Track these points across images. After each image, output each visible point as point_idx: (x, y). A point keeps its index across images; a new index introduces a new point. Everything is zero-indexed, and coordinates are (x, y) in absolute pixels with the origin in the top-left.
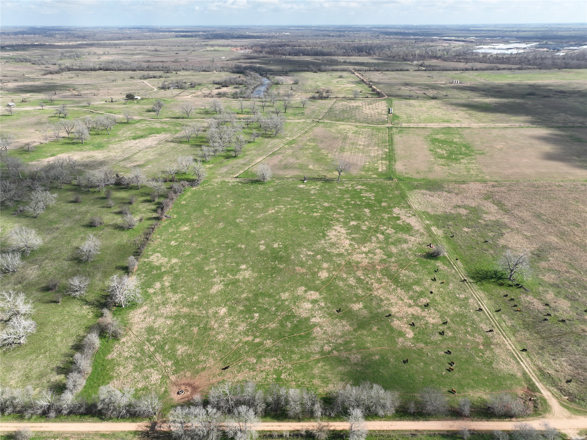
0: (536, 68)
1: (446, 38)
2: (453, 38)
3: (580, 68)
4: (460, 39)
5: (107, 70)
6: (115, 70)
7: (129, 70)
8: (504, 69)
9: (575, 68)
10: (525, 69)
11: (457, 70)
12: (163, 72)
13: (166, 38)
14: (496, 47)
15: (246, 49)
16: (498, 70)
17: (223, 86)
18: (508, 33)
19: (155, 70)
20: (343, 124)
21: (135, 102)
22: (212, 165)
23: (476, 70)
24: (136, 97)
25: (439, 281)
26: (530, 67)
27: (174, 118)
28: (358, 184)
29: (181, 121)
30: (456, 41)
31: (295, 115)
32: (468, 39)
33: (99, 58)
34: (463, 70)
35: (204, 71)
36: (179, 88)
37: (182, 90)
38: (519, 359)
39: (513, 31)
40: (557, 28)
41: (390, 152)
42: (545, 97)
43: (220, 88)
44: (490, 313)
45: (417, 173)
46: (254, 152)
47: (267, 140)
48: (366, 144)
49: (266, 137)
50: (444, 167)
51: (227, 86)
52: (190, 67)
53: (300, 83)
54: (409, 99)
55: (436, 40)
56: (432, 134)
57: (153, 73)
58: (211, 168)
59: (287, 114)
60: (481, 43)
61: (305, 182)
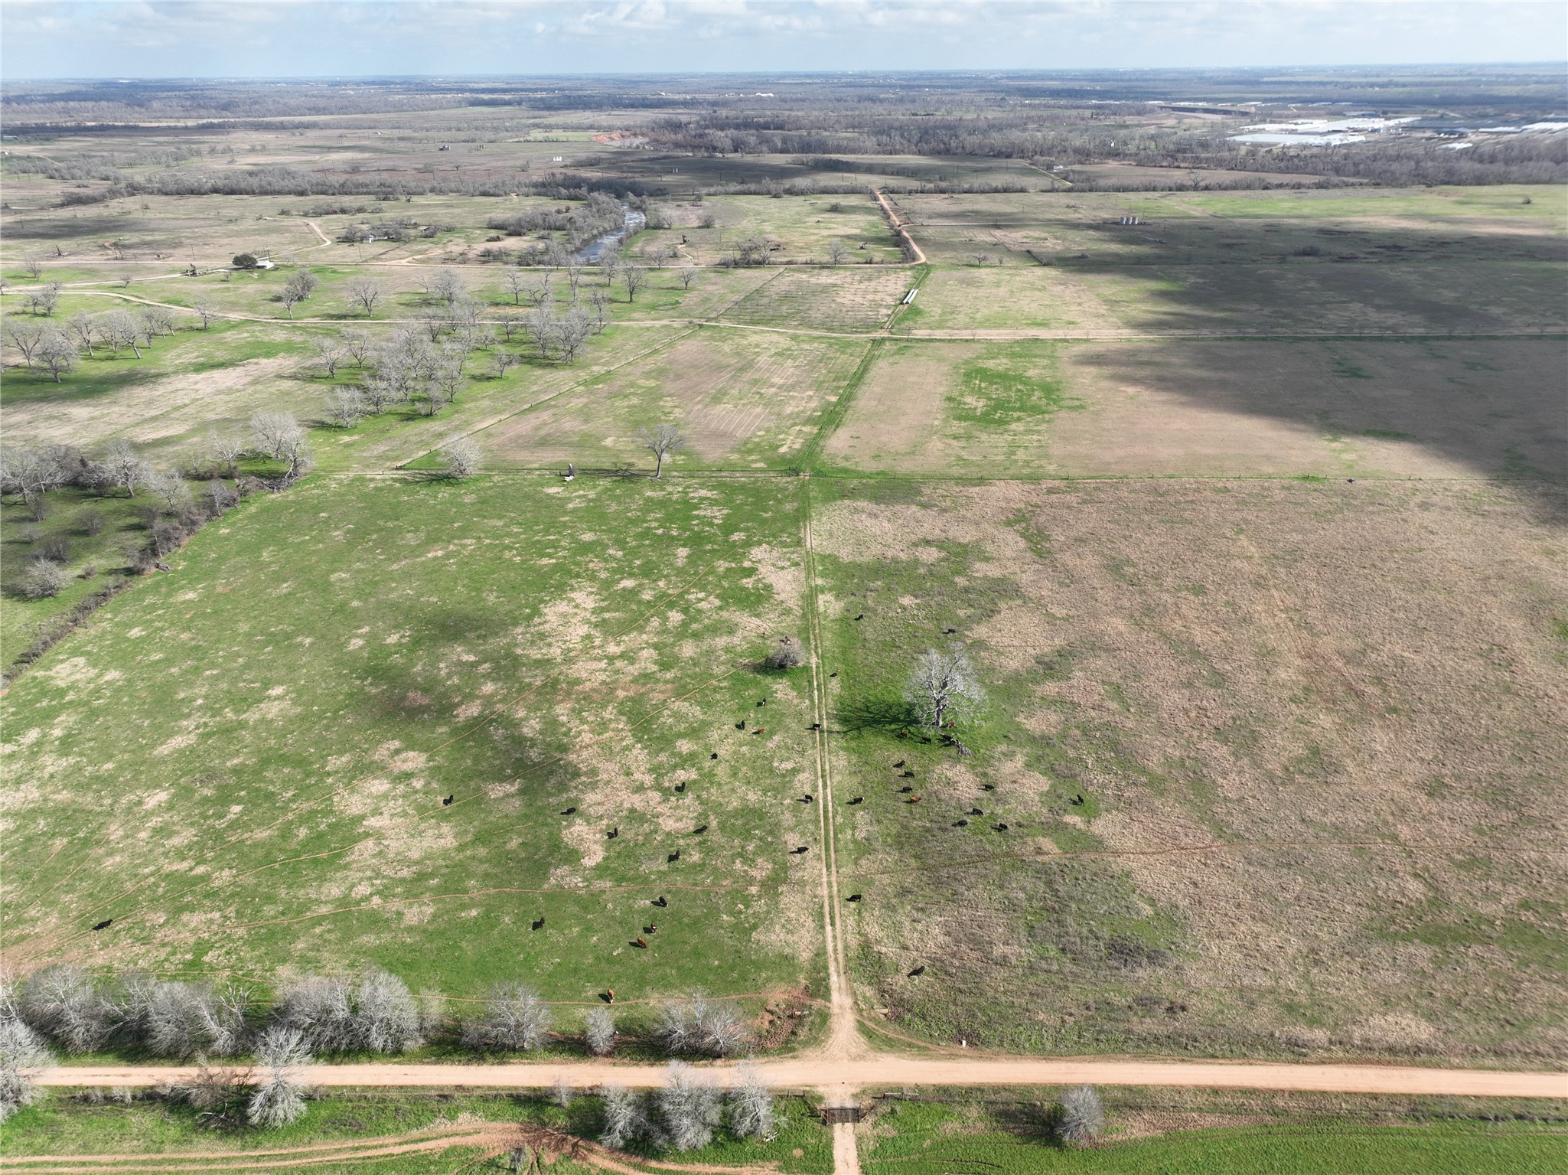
0: (1367, 184)
1: (1182, 104)
2: (1201, 104)
3: (1502, 183)
4: (1220, 106)
5: (232, 192)
6: (253, 193)
7: (289, 193)
8: (1280, 186)
9: (1471, 184)
10: (1336, 186)
11: (1154, 189)
12: (373, 197)
13: (441, 108)
14: (1300, 128)
15: (635, 135)
16: (1266, 188)
17: (510, 235)
18: (1359, 89)
19: (358, 194)
20: (763, 332)
21: (255, 275)
22: (355, 437)
23: (1207, 188)
24: (260, 264)
25: (751, 728)
26: (1351, 180)
27: (332, 317)
28: (702, 486)
29: (347, 326)
30: (1207, 111)
31: (654, 307)
32: (1241, 107)
33: (230, 163)
34: (1170, 189)
35: (485, 194)
36: (389, 239)
37: (395, 245)
38: (827, 920)
39: (1372, 85)
40: (1498, 76)
41: (839, 403)
42: (1343, 259)
43: (497, 239)
44: (830, 808)
45: (874, 458)
46: (486, 403)
47: (538, 372)
48: (790, 382)
49: (541, 366)
50: (955, 443)
51: (519, 234)
52: (453, 185)
53: (717, 225)
54: (979, 266)
55: (1152, 111)
56: (978, 358)
57: (347, 201)
58: (348, 445)
59: (633, 305)
60: (1266, 117)
61: (568, 479)
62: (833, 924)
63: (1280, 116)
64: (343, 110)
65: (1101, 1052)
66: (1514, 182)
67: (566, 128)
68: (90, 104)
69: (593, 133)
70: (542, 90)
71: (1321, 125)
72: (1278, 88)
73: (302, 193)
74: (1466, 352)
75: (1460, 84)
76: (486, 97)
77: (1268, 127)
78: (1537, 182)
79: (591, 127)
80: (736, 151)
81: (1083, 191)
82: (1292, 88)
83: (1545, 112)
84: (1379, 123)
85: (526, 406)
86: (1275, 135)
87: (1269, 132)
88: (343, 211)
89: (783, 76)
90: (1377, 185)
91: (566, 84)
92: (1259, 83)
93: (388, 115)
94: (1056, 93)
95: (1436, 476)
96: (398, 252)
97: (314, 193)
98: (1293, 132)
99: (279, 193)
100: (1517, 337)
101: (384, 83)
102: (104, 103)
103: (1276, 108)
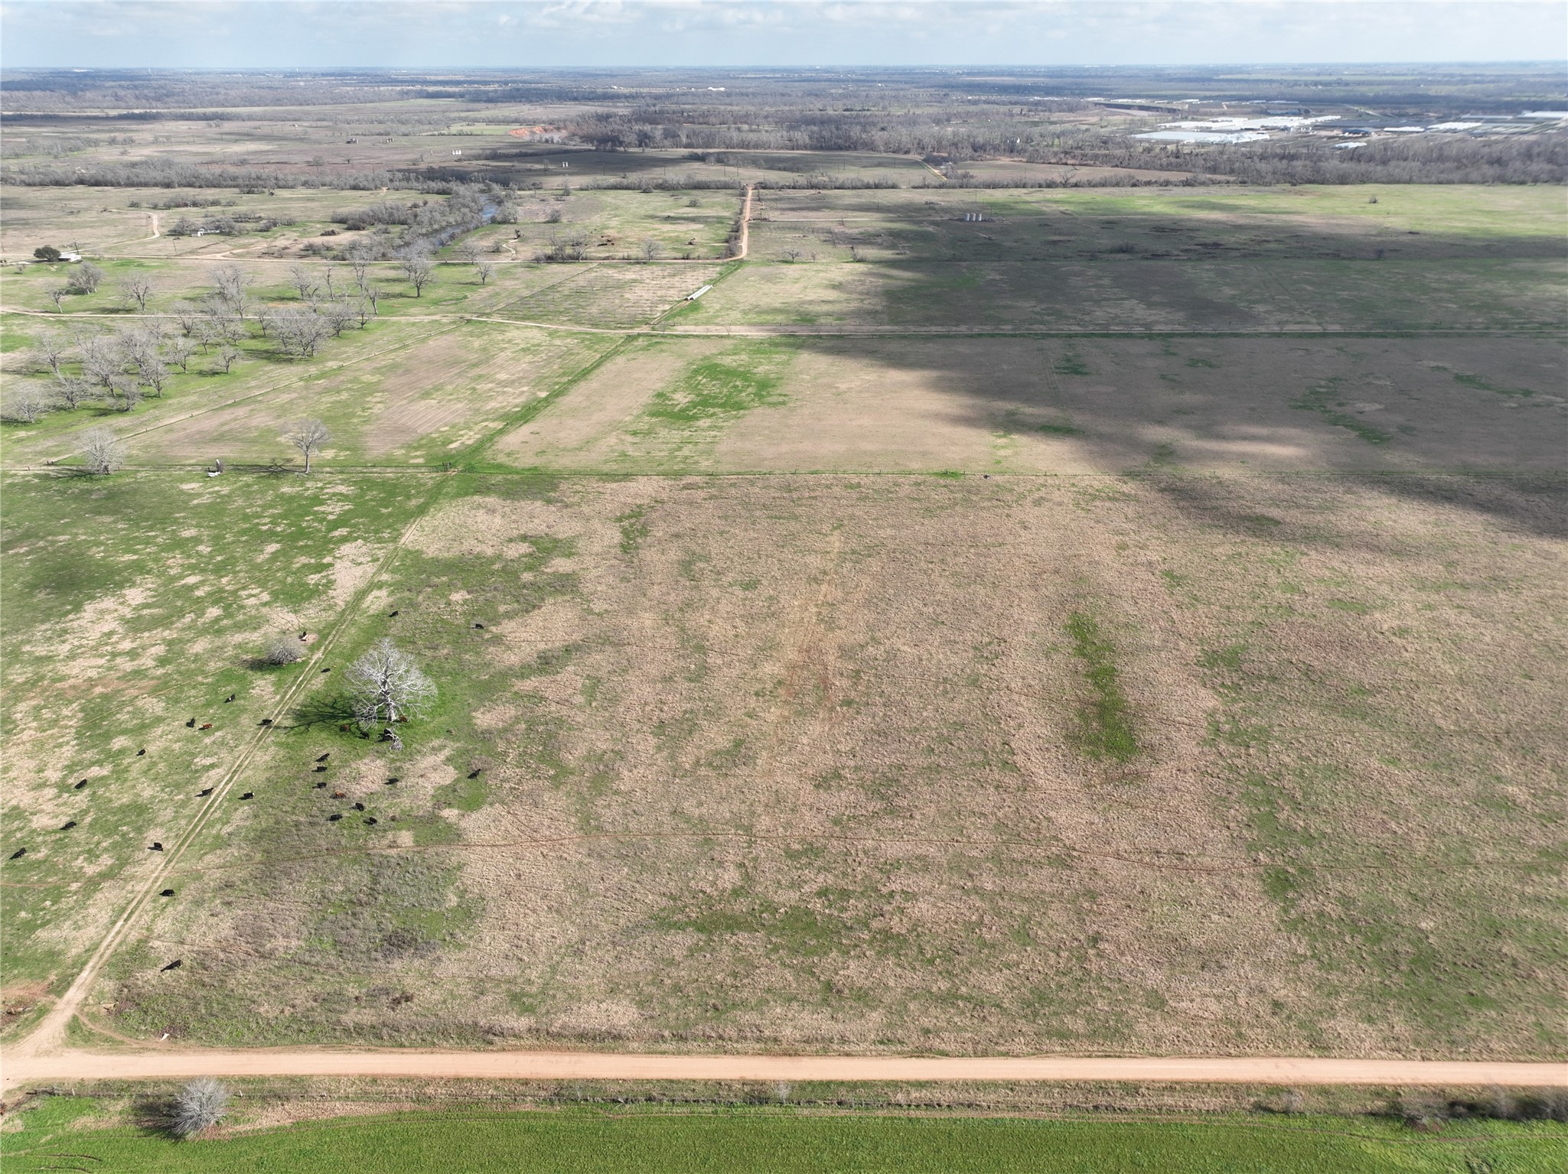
0: (1234, 182)
1: (1120, 101)
2: (1138, 101)
3: (1364, 182)
4: (1157, 103)
5: (97, 184)
6: (119, 185)
7: (156, 185)
8: (1148, 183)
9: (1333, 183)
10: (1203, 184)
11: (1024, 186)
12: (237, 190)
13: (380, 100)
14: (1215, 126)
15: (558, 129)
16: (1134, 185)
17: (349, 229)
18: (1303, 87)
19: (226, 187)
20: (526, 327)
21: (54, 268)
22: (33, 433)
23: (1076, 185)
24: (63, 256)
25: (199, 725)
26: (1223, 178)
27: (105, 310)
28: (343, 482)
29: (113, 320)
30: (1141, 108)
31: (436, 303)
32: (1175, 105)
33: (122, 154)
34: (1040, 186)
35: (355, 188)
36: (222, 233)
37: (222, 238)
38: (125, 916)
39: (1316, 84)
40: (1445, 75)
41: (546, 399)
42: (1156, 256)
43: (333, 233)
44: (216, 804)
45: (537, 454)
46: (194, 398)
47: (271, 367)
48: (513, 377)
49: (279, 361)
50: (630, 439)
51: (358, 229)
52: (328, 179)
53: (564, 220)
54: (792, 263)
55: (1085, 108)
56: (721, 354)
57: (210, 194)
58: (20, 440)
59: (419, 299)
60: (1194, 114)
61: (211, 475)
62: (126, 920)
63: (1206, 114)
64: (278, 102)
65: (294, 1043)
66: (1376, 182)
67: (490, 121)
68: (21, 94)
69: (516, 126)
70: (493, 82)
71: (1239, 122)
72: (1226, 86)
73: (168, 185)
74: (1199, 350)
75: (1404, 83)
76: (431, 89)
77: (1184, 124)
78: (1398, 182)
79: (516, 121)
80: (640, 146)
81: (954, 187)
82: (1238, 86)
83: (1463, 112)
84: (1294, 122)
85: (229, 402)
86: (1187, 133)
87: (1184, 130)
88: (195, 204)
89: (746, 71)
90: (1243, 183)
91: (526, 77)
92: (1210, 80)
93: (324, 107)
94: (1004, 89)
95: (1070, 472)
96: (222, 246)
97: (180, 185)
98: (1208, 130)
99: (146, 185)
100: (1258, 335)
101: (342, 75)
102: (38, 93)
103: (1204, 106)
